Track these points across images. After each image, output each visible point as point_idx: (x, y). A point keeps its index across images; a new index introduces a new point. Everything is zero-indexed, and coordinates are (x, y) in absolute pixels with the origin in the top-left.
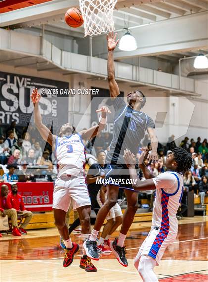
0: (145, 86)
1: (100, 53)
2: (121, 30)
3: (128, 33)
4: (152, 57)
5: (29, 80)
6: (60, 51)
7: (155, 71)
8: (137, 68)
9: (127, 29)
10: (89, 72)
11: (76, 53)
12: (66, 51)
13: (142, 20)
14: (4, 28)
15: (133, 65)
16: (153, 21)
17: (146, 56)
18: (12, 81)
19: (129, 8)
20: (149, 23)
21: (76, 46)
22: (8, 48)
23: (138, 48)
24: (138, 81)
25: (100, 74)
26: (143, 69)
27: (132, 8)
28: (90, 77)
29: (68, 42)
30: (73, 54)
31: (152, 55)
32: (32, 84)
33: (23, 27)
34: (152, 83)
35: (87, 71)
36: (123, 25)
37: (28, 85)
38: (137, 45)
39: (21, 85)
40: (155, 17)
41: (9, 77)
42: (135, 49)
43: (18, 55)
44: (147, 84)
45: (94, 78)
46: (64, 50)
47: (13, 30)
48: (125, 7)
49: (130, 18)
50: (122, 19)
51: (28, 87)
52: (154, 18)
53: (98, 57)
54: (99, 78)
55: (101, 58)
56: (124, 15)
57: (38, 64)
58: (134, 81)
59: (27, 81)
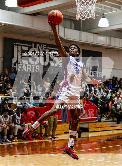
0: (115, 48)
1: (87, 29)
2: (100, 15)
3: (104, 17)
5: (46, 46)
6: (63, 28)
7: (120, 39)
8: (110, 37)
9: (103, 14)
10: (81, 40)
11: (73, 29)
12: (67, 28)
13: (112, 9)
14: (30, 15)
15: (107, 36)
16: (118, 9)
17: (115, 30)
18: (35, 47)
19: (104, 2)
20: (116, 10)
21: (73, 25)
22: (32, 27)
23: (110, 26)
24: (110, 45)
25: (87, 42)
26: (113, 38)
27: (106, 1)
28: (81, 44)
29: (68, 23)
30: (71, 30)
31: (118, 30)
32: (47, 48)
33: (41, 14)
34: (118, 46)
35: (80, 40)
36: (100, 12)
37: (44, 49)
38: (109, 24)
39: (40, 49)
40: (120, 7)
41: (33, 44)
42: (108, 26)
43: (39, 30)
44: (115, 47)
45: (84, 44)
46: (66, 28)
47: (35, 16)
48: (102, 1)
49: (105, 8)
50: (100, 8)
51: (45, 50)
53: (86, 32)
54: (87, 44)
55: (88, 32)
56: (102, 6)
57: (50, 36)
58: (108, 45)
59: (44, 46)
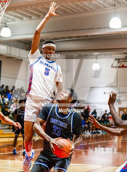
3: (6, 27)
4: (19, 41)
7: (21, 50)
8: (10, 47)
9: (6, 24)
13: (15, 19)
15: (8, 45)
19: (8, 12)
20: (19, 21)
23: (12, 36)
24: (10, 55)
26: (14, 48)
27: (10, 12)
34: (18, 56)
36: (4, 21)
38: (11, 33)
42: (10, 36)
44: (15, 57)
49: (8, 18)
52: (22, 19)
58: (8, 54)
